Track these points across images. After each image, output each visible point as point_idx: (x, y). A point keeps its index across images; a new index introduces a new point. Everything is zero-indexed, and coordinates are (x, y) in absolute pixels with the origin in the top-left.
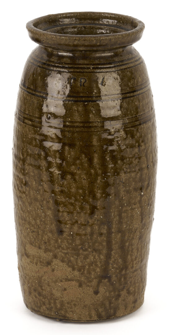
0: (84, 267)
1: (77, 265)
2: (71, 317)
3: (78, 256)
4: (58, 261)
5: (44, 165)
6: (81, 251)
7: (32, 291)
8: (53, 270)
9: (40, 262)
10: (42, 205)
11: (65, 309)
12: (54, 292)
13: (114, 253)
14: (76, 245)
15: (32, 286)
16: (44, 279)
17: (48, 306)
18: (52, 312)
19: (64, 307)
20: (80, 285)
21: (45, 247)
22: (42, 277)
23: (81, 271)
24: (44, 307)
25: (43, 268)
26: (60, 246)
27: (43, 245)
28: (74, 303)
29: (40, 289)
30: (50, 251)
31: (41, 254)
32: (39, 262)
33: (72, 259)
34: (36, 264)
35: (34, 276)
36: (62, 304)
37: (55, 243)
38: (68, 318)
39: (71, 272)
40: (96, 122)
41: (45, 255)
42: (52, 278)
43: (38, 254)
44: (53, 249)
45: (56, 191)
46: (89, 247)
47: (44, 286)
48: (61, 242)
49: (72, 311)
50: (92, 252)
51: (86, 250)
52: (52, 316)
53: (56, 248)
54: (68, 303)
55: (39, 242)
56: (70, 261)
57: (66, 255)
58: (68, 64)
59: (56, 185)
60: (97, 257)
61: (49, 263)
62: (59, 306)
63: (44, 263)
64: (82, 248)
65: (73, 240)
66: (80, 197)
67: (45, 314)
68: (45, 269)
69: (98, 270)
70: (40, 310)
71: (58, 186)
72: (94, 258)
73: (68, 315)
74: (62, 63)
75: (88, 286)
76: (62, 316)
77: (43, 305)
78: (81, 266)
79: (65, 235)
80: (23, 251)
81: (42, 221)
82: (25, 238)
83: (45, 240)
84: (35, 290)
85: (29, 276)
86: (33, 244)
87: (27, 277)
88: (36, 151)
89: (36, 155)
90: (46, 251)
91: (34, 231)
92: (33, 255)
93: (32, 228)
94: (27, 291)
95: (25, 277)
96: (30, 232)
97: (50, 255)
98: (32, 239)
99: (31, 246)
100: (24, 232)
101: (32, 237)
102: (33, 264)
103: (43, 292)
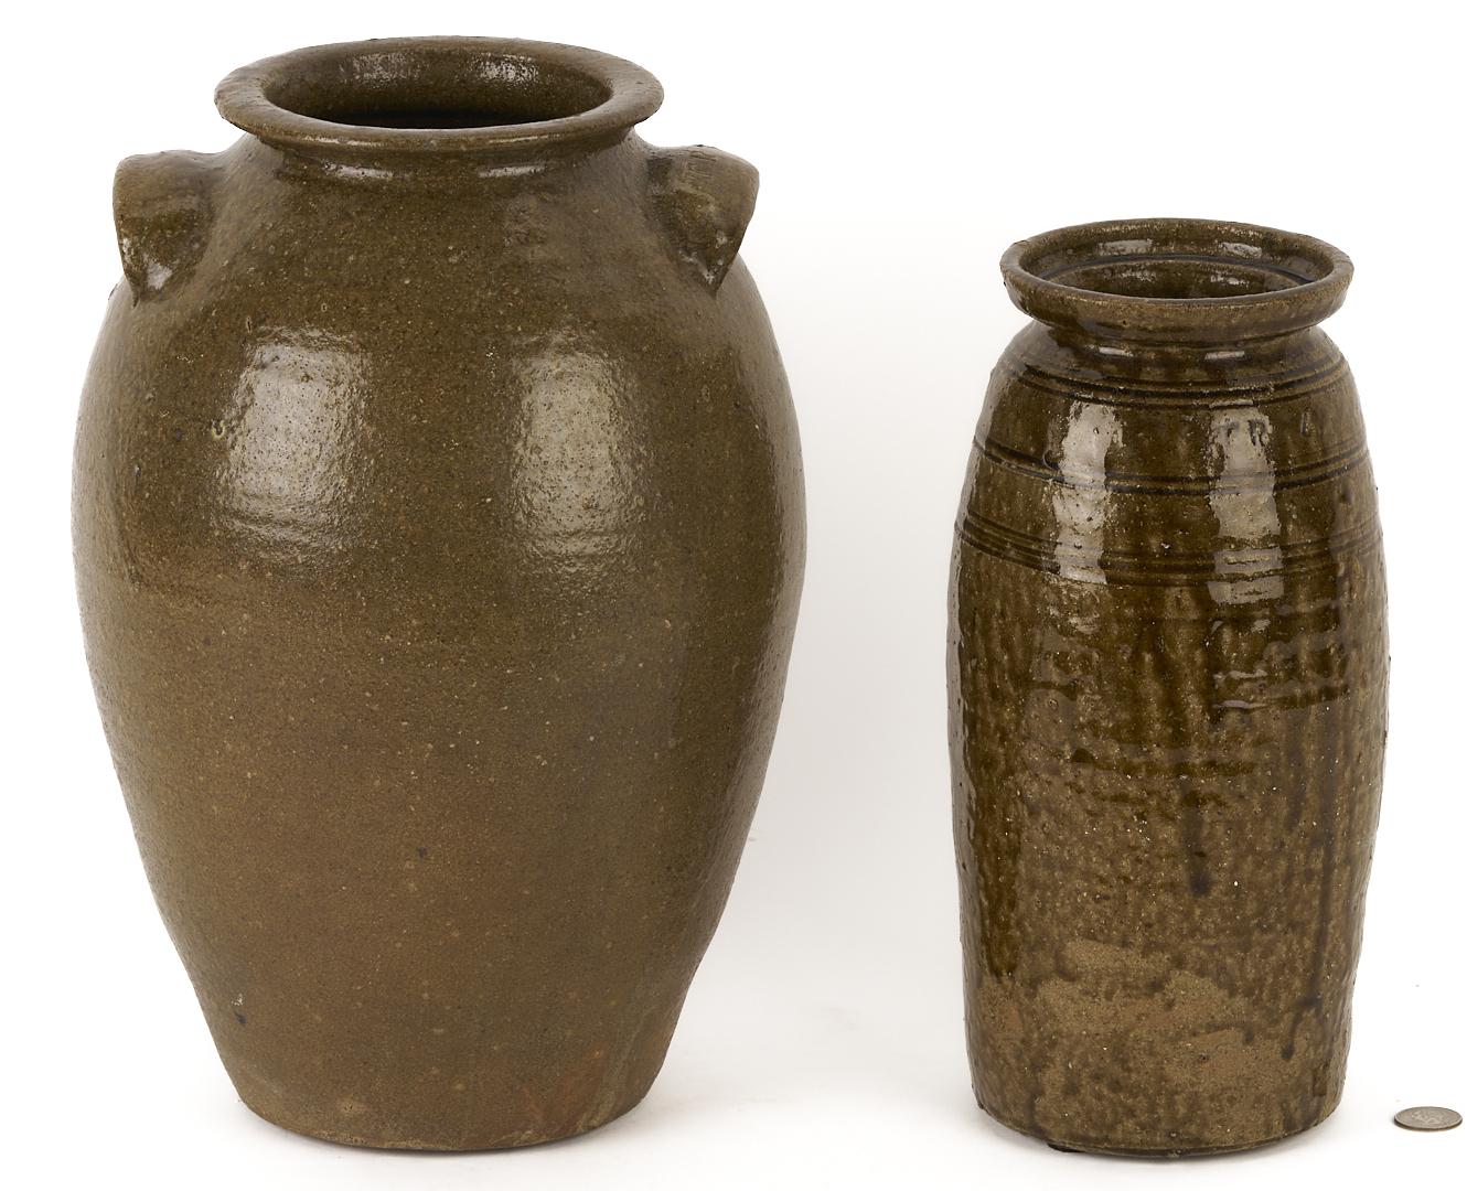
0: (1260, 981)
1: (1243, 978)
2: (1215, 1141)
3: (1245, 952)
4: (1186, 975)
5: (1155, 693)
6: (1256, 934)
7: (1084, 1083)
8: (1170, 1005)
9: (1125, 986)
10: (1143, 813)
11: (1203, 1118)
12: (1169, 1069)
13: (1334, 927)
14: (1244, 919)
15: (1086, 1065)
16: (1135, 1037)
17: (1143, 1118)
18: (1156, 1135)
19: (1199, 1112)
20: (1249, 1039)
21: (1148, 938)
22: (1128, 1031)
23: (1253, 994)
24: (1130, 1124)
25: (1134, 1004)
26: (1198, 929)
27: (1139, 934)
28: (1229, 1093)
29: (1117, 1070)
30: (1162, 948)
31: (1128, 962)
32: (1120, 986)
33: (1229, 961)
34: (1109, 995)
35: (1098, 1034)
36: (1194, 1103)
37: (1182, 923)
38: (1207, 1144)
39: (1223, 1002)
40: (1302, 545)
41: (1144, 964)
42: (1163, 1029)
43: (1117, 964)
44: (1174, 939)
45: (1194, 765)
46: (1278, 920)
47: (1135, 1058)
48: (1202, 916)
49: (1221, 1122)
50: (1286, 933)
51: (1271, 928)
52: (1156, 1145)
53: (1183, 937)
54: (1212, 1098)
55: (1123, 927)
56: (1222, 969)
57: (1212, 953)
58: (1205, 384)
59: (1196, 747)
60: (1295, 946)
61: (1156, 986)
62: (1182, 1110)
63: (1137, 988)
64: (1259, 925)
65: (1238, 905)
66: (1264, 771)
67: (1130, 1143)
68: (1142, 1005)
69: (1297, 983)
70: (1111, 1136)
71: (1199, 748)
72: (1289, 948)
73: (1207, 1135)
74: (1187, 384)
75: (1269, 1036)
76: (1189, 1141)
77: (1124, 1119)
78: (1254, 980)
79: (1215, 893)
80: (1049, 963)
81: (1140, 861)
82: (1063, 922)
83: (1149, 916)
84: (1097, 1078)
85: (1074, 1038)
86: (1100, 937)
87: (1065, 1041)
88: (1122, 654)
89: (1121, 665)
90: (1147, 949)
91: (1106, 898)
92: (1097, 970)
93: (1099, 888)
94: (1058, 1085)
95: (1053, 1044)
96: (1087, 902)
97: (1160, 961)
98: (1098, 920)
99: (1091, 943)
100: (1062, 904)
101: (1095, 917)
102: (1094, 997)
103: (1130, 1078)
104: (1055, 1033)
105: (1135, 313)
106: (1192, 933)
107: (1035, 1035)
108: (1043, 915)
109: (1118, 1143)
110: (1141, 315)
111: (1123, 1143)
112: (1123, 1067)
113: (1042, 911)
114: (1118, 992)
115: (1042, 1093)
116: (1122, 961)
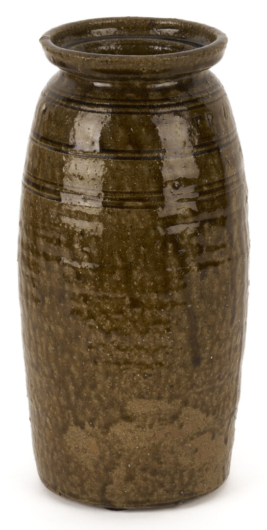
0: (219, 406)
1: (212, 406)
2: (199, 492)
3: (213, 392)
4: (189, 409)
5: (175, 263)
6: (217, 383)
7: (137, 474)
8: (181, 426)
9: (160, 420)
10: (170, 328)
11: (195, 481)
12: (181, 459)
14: (214, 375)
15: (138, 464)
16: (164, 445)
17: (168, 486)
18: (173, 494)
19: (193, 479)
20: (213, 437)
21: (171, 393)
22: (160, 443)
23: (216, 413)
24: (161, 491)
25: (164, 428)
26: (195, 384)
27: (167, 391)
28: (206, 466)
29: (155, 465)
30: (178, 397)
31: (161, 407)
32: (157, 420)
33: (207, 398)
34: (151, 426)
35: (145, 447)
36: (192, 475)
37: (188, 382)
39: (204, 420)
41: (169, 407)
42: (178, 439)
43: (155, 409)
44: (184, 391)
45: (194, 299)
47: (164, 456)
48: (197, 377)
49: (203, 481)
53: (188, 390)
54: (199, 470)
55: (159, 389)
56: (203, 403)
57: (200, 395)
61: (175, 417)
62: (186, 479)
63: (166, 420)
64: (219, 377)
65: (212, 368)
66: (223, 297)
67: (160, 501)
68: (168, 428)
70: (150, 499)
71: (196, 289)
73: (196, 489)
76: (189, 494)
77: (158, 489)
78: (216, 406)
79: (203, 364)
80: (117, 414)
81: (167, 353)
82: (125, 391)
83: (172, 382)
84: (144, 470)
85: (131, 451)
86: (146, 396)
87: (126, 453)
88: (157, 246)
89: (157, 252)
90: (171, 399)
91: (150, 375)
92: (145, 414)
93: (146, 371)
94: (121, 477)
95: (119, 456)
96: (140, 379)
97: (177, 404)
98: (145, 388)
99: (141, 400)
100: (125, 382)
101: (144, 386)
102: (143, 428)
103: (162, 467)
104: (120, 450)
105: (150, 64)
106: (192, 387)
107: (108, 453)
108: (113, 389)
109: (154, 501)
110: (153, 64)
111: (157, 501)
112: (158, 462)
113: (113, 387)
114: (156, 423)
115: (111, 483)
116: (158, 407)
